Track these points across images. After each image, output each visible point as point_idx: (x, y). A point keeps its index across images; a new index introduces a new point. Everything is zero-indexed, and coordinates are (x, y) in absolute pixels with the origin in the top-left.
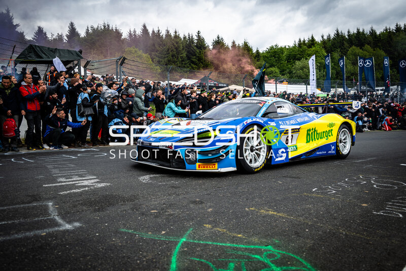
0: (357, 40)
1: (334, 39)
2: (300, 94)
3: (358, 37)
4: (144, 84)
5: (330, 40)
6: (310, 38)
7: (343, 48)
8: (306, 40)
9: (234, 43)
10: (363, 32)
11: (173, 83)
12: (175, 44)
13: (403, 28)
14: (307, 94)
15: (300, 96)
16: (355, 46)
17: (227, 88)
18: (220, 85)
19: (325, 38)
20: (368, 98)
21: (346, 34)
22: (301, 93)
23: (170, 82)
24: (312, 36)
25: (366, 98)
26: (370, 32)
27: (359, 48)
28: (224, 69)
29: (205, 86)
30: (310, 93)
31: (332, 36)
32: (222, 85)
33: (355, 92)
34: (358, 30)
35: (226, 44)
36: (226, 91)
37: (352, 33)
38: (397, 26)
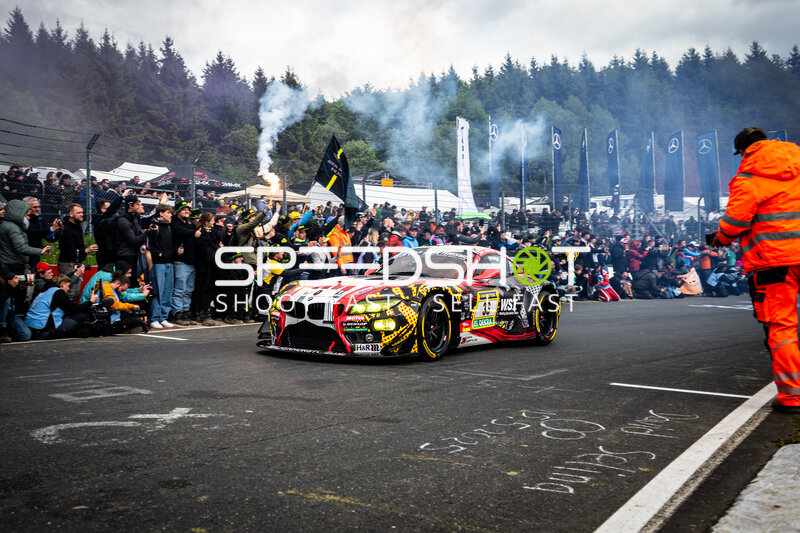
0: (552, 83)
1: (501, 77)
2: (421, 210)
3: (555, 78)
4: (21, 178)
5: (491, 81)
6: (447, 73)
7: (521, 100)
8: (436, 75)
9: (260, 74)
10: (565, 65)
11: (100, 176)
12: (104, 69)
13: (650, 61)
14: (437, 211)
15: (423, 215)
16: (546, 97)
17: (242, 193)
18: (225, 184)
19: (482, 73)
20: (572, 223)
21: (529, 67)
22: (424, 208)
23: (93, 173)
24: (452, 68)
25: (568, 223)
26: (581, 65)
27: (554, 102)
28: (236, 140)
29: (187, 186)
30: (444, 208)
31: (497, 71)
32: (230, 185)
33: (545, 209)
34: (554, 60)
35: (241, 76)
36: (241, 199)
37: (543, 65)
38: (638, 54)
